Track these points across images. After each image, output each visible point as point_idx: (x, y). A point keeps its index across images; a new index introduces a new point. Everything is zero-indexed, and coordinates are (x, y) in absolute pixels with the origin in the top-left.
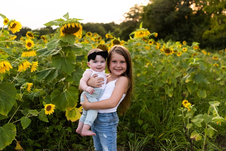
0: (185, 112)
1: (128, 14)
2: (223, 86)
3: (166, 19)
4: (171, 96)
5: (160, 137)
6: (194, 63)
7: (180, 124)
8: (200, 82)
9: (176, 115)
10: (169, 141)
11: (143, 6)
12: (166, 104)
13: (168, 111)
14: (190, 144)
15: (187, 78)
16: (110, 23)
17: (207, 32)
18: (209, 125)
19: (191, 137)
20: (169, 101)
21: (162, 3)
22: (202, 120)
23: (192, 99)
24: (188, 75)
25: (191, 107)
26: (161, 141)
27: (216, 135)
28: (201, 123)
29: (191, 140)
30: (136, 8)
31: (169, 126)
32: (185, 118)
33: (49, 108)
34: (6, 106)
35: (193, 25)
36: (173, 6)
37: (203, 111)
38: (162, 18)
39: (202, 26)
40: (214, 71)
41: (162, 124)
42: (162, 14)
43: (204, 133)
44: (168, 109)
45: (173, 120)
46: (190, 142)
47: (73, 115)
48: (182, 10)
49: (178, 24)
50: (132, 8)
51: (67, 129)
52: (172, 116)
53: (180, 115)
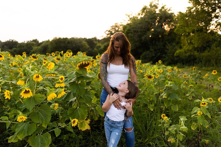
0: (164, 123)
1: (109, 31)
2: (191, 100)
3: (143, 38)
4: (152, 110)
5: (146, 142)
6: (168, 85)
7: (160, 132)
8: (173, 99)
9: (156, 125)
10: (152, 144)
11: (123, 25)
12: (149, 116)
13: (151, 121)
14: (168, 146)
15: (164, 95)
16: (92, 38)
17: (178, 51)
18: (180, 132)
19: (168, 141)
20: (151, 114)
21: (139, 24)
22: (175, 129)
23: (168, 111)
24: (165, 93)
25: (168, 120)
26: (147, 144)
27: (185, 139)
28: (175, 131)
29: (168, 143)
30: (116, 26)
31: (152, 133)
32: (164, 127)
33: (74, 122)
34: (46, 121)
35: (166, 44)
36: (149, 26)
37: (176, 122)
38: (140, 36)
40: (184, 87)
41: (147, 132)
42: (139, 33)
43: (176, 138)
44: (150, 120)
45: (155, 128)
46: (167, 144)
47: (83, 125)
48: (157, 30)
49: (154, 42)
50: (113, 26)
51: (79, 136)
52: (154, 125)
53: (160, 125)
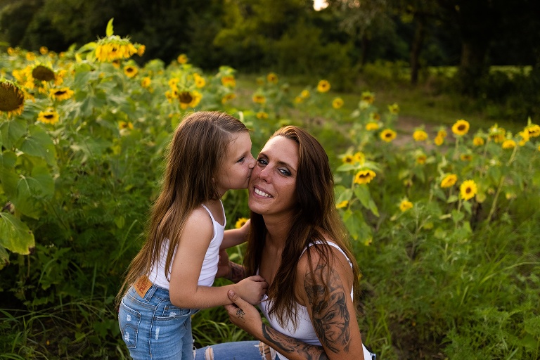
17: (223, 33)
39: (208, 15)
